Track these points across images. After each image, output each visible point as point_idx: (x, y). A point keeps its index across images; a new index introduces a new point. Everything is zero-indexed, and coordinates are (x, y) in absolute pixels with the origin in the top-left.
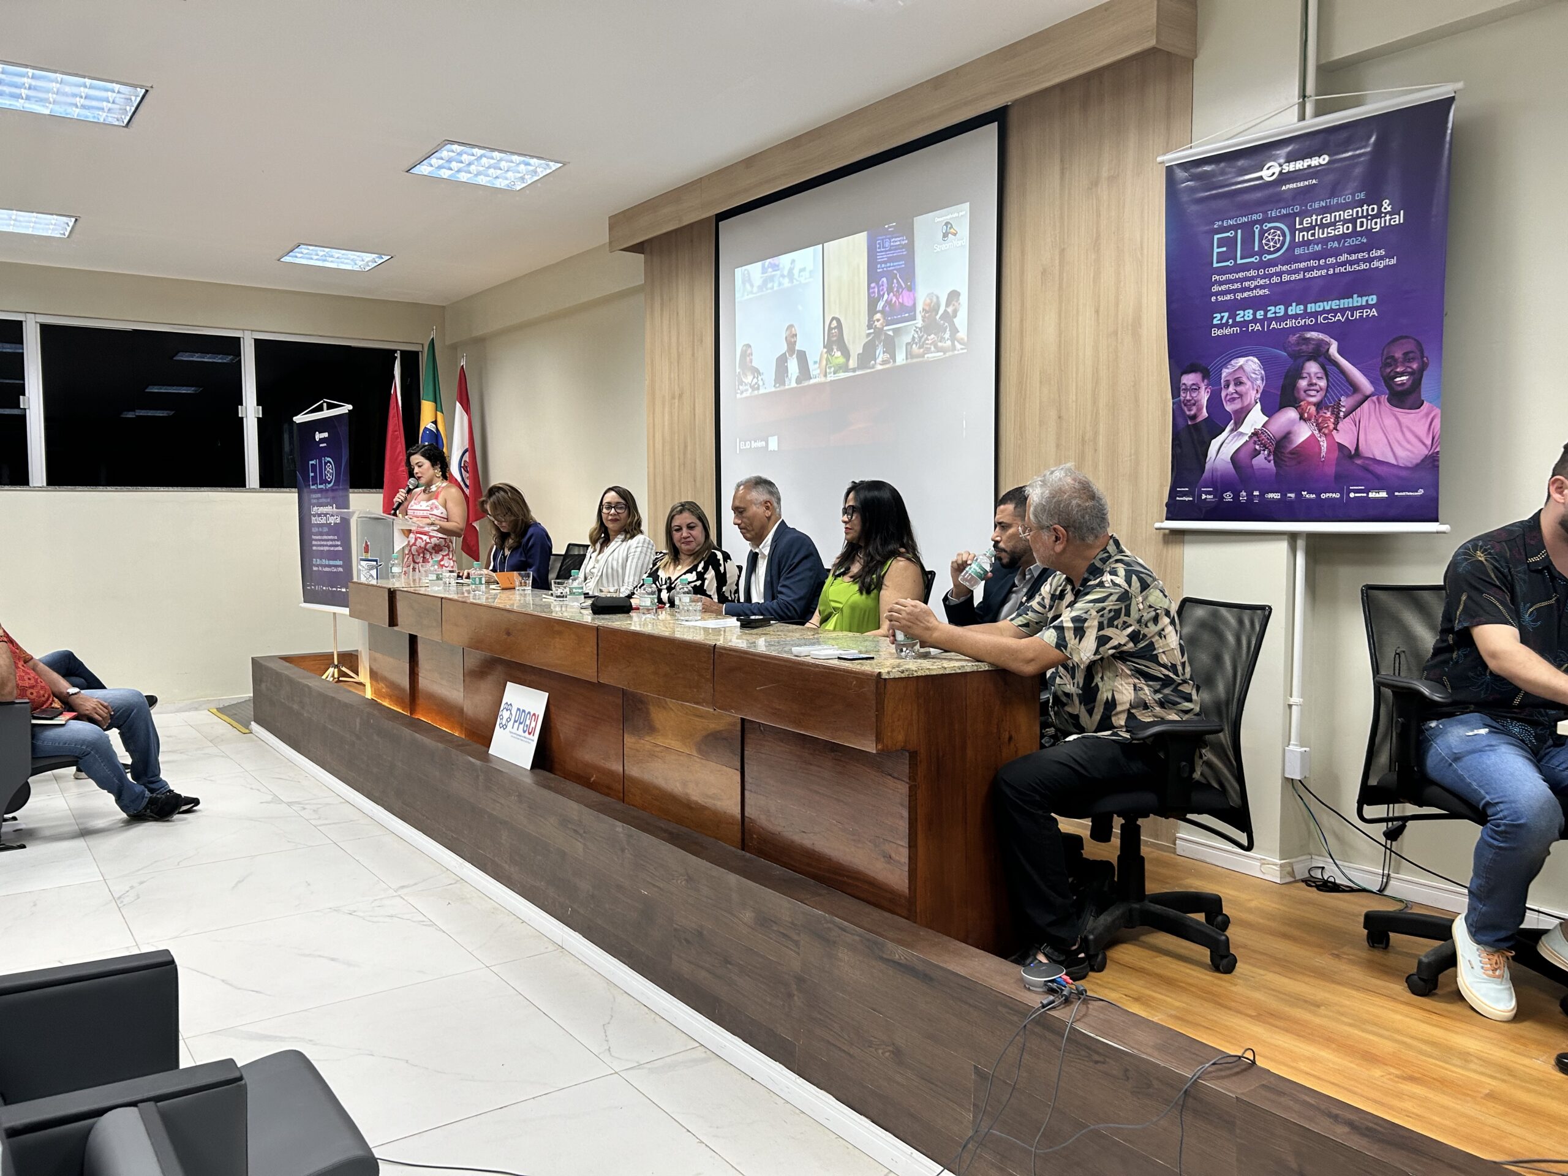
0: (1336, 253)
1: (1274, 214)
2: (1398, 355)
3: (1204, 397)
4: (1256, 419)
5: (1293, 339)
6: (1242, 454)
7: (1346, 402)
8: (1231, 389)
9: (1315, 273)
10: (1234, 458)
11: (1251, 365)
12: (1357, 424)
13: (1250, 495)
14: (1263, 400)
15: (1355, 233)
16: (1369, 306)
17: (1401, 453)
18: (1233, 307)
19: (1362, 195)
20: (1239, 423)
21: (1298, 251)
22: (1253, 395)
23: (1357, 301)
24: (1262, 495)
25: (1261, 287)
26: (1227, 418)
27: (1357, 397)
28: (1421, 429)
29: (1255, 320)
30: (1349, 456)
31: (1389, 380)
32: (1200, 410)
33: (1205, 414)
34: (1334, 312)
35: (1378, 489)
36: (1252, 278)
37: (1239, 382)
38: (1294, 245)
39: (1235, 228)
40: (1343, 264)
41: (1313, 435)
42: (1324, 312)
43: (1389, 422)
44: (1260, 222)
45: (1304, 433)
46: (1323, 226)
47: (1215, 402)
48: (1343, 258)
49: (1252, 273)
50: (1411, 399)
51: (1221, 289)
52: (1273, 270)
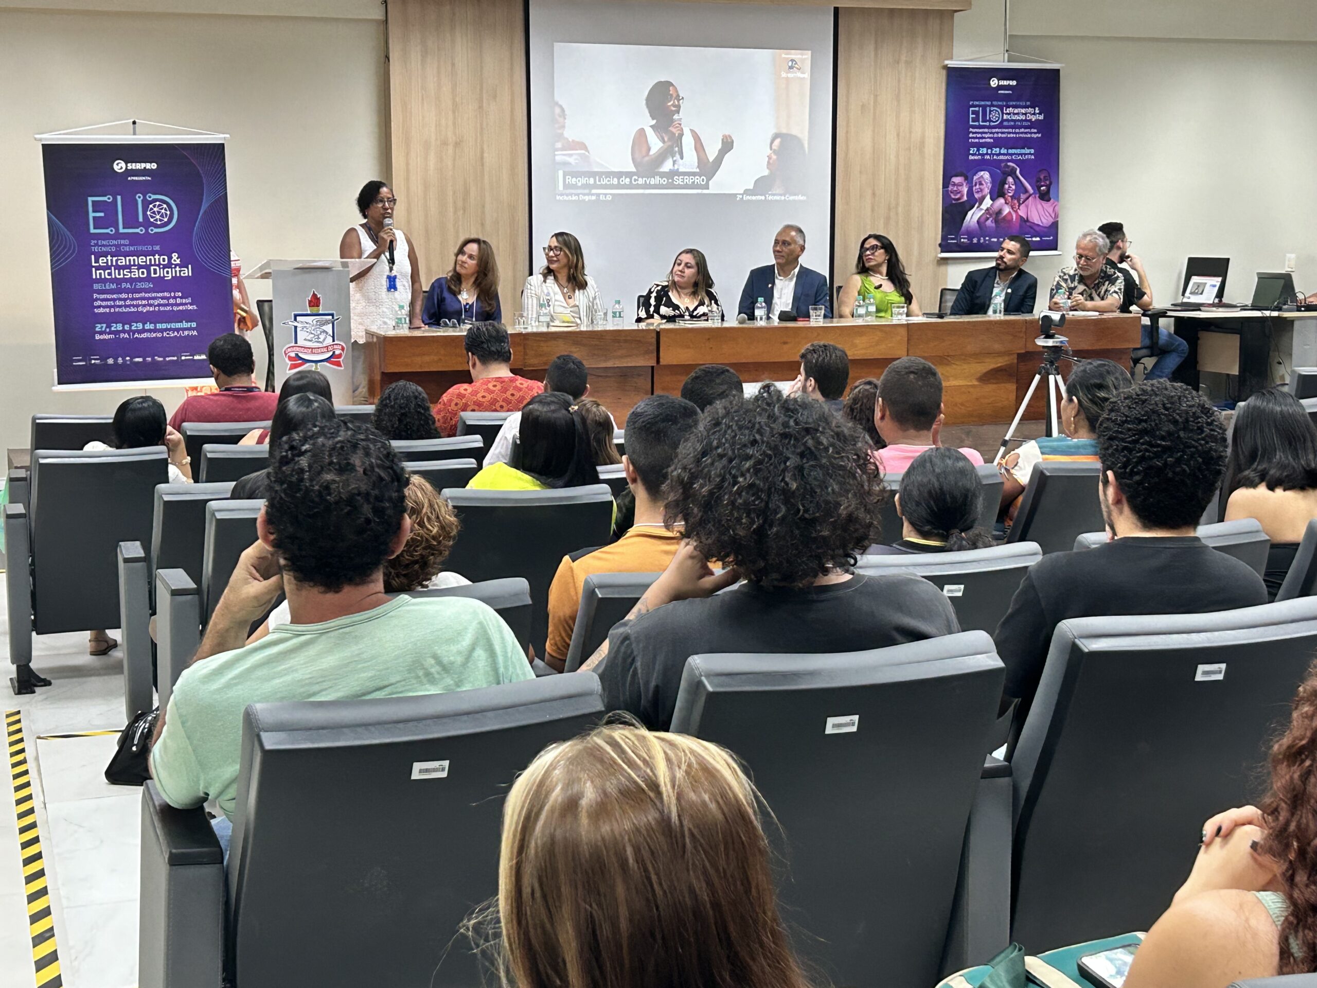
0: (1020, 127)
1: (995, 103)
2: (1042, 177)
3: (965, 190)
4: (987, 202)
5: (1003, 165)
6: (982, 220)
7: (1023, 197)
8: (978, 186)
9: (1012, 135)
10: (978, 222)
11: (986, 175)
12: (1027, 207)
13: (985, 240)
14: (991, 193)
15: (1026, 120)
16: (1030, 154)
17: (1044, 220)
18: (979, 146)
19: (1028, 103)
20: (980, 204)
21: (1005, 123)
22: (987, 191)
23: (1027, 151)
24: (989, 240)
25: (990, 138)
26: (976, 201)
27: (1027, 195)
28: (1051, 210)
29: (987, 154)
30: (1024, 221)
31: (1039, 188)
32: (962, 196)
33: (965, 198)
34: (1019, 154)
35: (1036, 237)
36: (986, 133)
37: (981, 184)
38: (1003, 120)
39: (979, 106)
40: (1022, 133)
41: (1010, 213)
42: (1015, 154)
43: (1039, 206)
44: (990, 106)
45: (1007, 210)
46: (1014, 114)
47: (970, 193)
48: (1022, 130)
49: (986, 130)
50: (1046, 198)
51: (974, 135)
52: (994, 130)
